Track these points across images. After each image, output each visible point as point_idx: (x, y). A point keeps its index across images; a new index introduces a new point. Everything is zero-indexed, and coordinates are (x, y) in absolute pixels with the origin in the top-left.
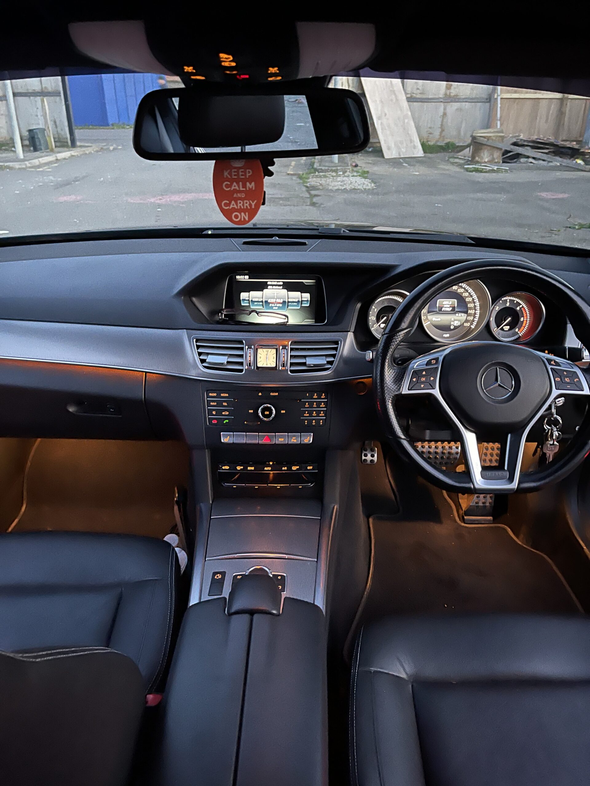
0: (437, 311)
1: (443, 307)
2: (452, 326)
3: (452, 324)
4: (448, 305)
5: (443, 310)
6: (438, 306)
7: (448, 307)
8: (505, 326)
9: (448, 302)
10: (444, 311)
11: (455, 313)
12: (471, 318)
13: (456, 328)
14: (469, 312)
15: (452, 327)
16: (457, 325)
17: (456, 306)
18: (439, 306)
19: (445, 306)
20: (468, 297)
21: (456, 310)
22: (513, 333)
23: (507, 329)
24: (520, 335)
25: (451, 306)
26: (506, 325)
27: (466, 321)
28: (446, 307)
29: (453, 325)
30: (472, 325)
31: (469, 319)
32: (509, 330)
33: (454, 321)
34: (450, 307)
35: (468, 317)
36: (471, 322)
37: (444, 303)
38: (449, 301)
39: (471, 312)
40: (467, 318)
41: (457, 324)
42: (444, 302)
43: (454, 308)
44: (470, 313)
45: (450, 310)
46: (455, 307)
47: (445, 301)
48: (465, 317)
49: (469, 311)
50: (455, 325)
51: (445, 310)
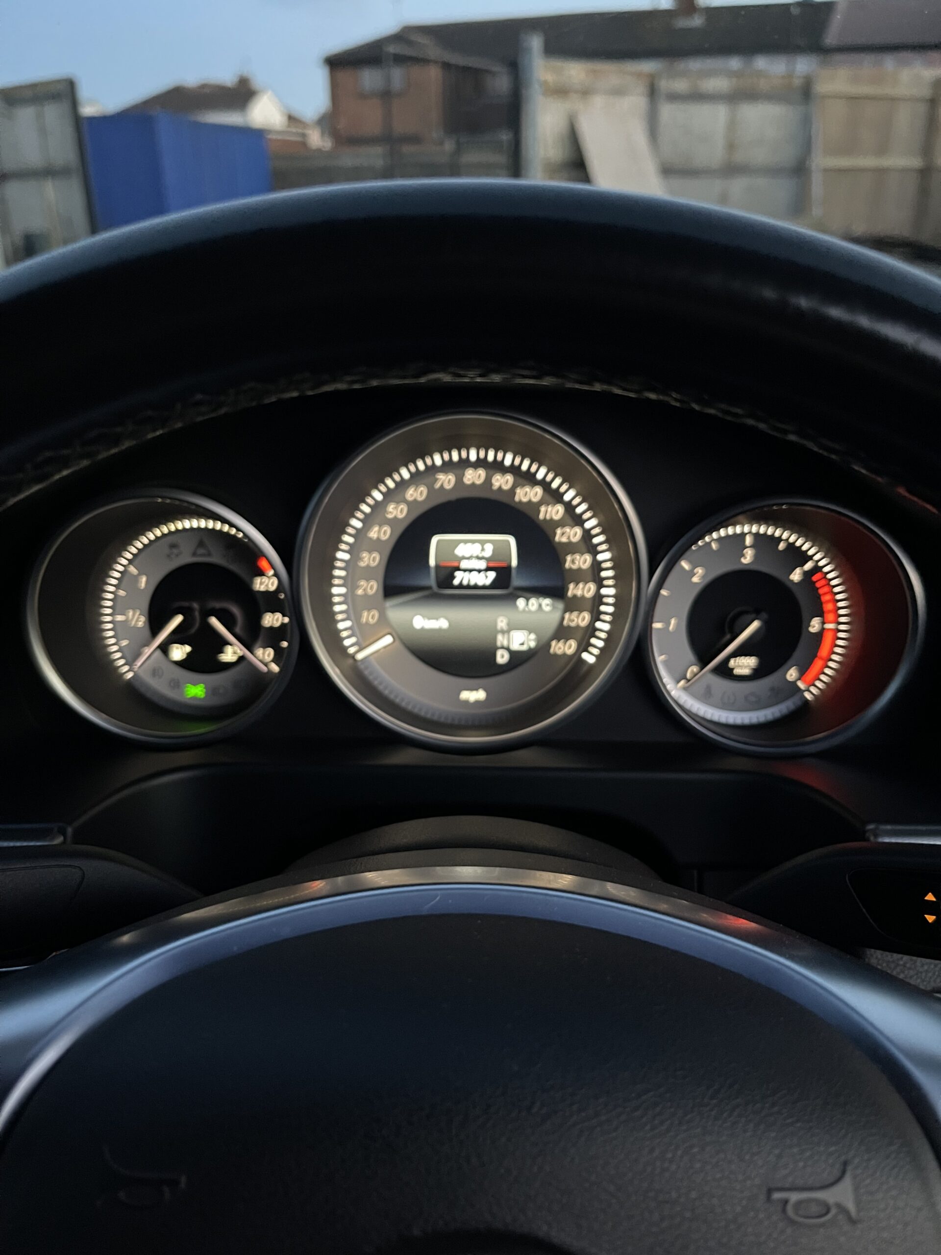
0: (428, 588)
1: (458, 569)
2: (499, 653)
3: (499, 644)
4: (478, 558)
5: (456, 582)
6: (432, 562)
7: (479, 571)
8: (736, 654)
9: (478, 546)
10: (461, 586)
11: (512, 597)
12: (582, 619)
13: (518, 659)
14: (570, 594)
15: (502, 658)
16: (524, 648)
17: (514, 563)
18: (437, 567)
19: (464, 564)
20: (561, 523)
21: (517, 581)
22: (772, 689)
23: (746, 672)
24: (808, 696)
25: (492, 565)
26: (741, 652)
27: (562, 632)
28: (471, 571)
29: (508, 649)
30: (586, 650)
31: (573, 624)
32: (757, 674)
33: (508, 632)
34: (488, 569)
35: (567, 615)
36: (579, 635)
37: (460, 551)
38: (483, 543)
39: (579, 593)
40: (563, 619)
41: (523, 644)
42: (462, 545)
43: (503, 575)
44: (575, 596)
45: (488, 582)
46: (509, 568)
47: (466, 542)
48: (557, 616)
49: (571, 586)
50: (515, 646)
51: (465, 583)
